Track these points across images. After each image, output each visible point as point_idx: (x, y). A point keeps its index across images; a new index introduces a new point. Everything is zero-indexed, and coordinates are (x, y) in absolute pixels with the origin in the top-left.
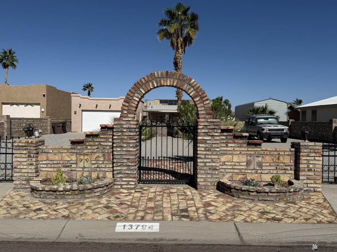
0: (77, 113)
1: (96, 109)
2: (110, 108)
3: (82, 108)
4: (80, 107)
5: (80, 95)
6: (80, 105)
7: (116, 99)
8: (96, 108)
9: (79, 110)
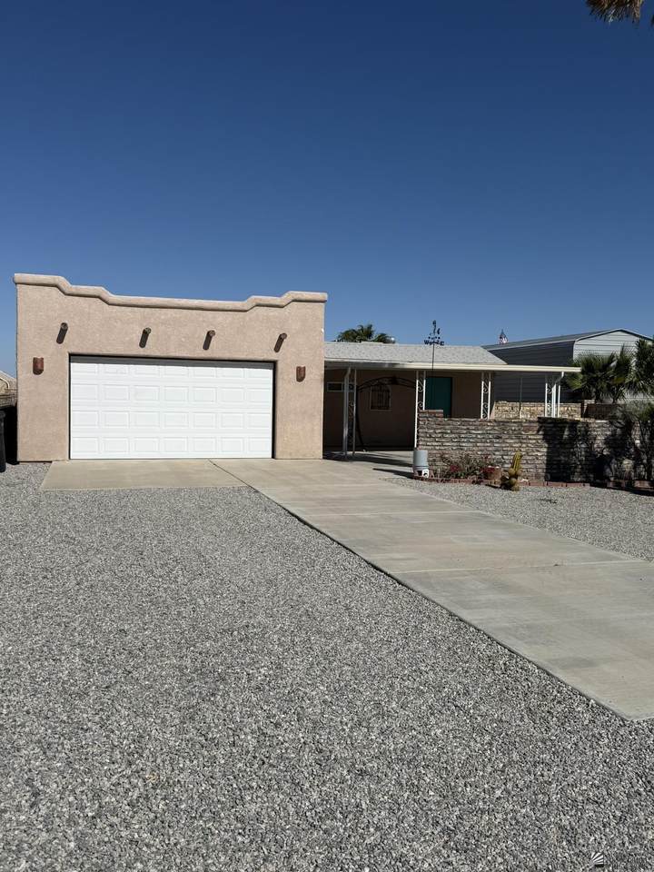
0: (45, 368)
1: (141, 352)
2: (206, 346)
3: (73, 343)
4: (60, 339)
5: (62, 278)
6: (64, 330)
7: (238, 304)
8: (143, 343)
9: (54, 356)
